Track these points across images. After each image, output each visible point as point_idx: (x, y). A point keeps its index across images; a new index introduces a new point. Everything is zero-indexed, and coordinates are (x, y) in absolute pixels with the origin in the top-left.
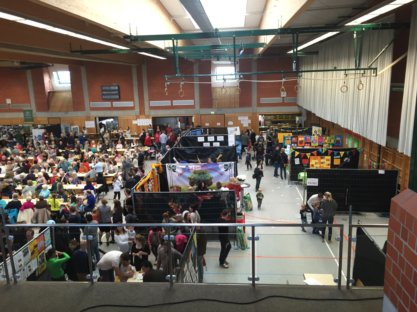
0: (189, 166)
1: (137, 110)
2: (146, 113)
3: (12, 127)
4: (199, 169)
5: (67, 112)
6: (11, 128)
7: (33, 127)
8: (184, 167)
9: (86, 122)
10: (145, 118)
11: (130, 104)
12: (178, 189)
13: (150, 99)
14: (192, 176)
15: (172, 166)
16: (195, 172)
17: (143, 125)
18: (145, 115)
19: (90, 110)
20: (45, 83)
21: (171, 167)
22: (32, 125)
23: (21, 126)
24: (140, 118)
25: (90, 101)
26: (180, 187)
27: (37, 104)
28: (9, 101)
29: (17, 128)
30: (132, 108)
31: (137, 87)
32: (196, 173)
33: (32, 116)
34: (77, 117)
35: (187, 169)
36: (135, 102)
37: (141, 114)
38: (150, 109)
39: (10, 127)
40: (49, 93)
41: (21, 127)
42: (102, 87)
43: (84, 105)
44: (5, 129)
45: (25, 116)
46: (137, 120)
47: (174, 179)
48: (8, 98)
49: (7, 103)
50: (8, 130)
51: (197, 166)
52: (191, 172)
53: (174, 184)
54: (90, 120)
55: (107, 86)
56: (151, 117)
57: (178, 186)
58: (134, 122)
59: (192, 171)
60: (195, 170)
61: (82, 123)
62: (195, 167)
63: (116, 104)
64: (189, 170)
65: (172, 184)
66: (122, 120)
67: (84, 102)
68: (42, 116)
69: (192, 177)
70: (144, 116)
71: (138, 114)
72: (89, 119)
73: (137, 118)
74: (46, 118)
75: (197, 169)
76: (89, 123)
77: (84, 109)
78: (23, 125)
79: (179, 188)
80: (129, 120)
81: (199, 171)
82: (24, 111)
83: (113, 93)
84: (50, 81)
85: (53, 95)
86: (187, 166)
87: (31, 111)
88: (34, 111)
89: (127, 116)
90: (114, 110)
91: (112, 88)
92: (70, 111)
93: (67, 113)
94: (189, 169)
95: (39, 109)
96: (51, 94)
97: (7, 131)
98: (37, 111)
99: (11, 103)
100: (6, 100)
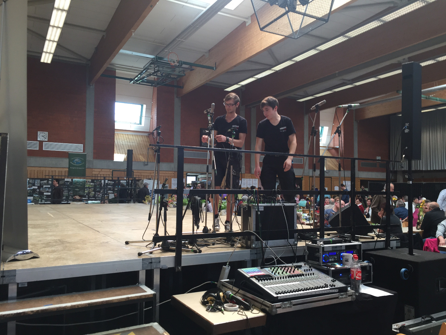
3: (50, 182)
5: (146, 162)
6: (48, 184)
7: (92, 184)
9: (172, 179)
10: (251, 177)
17: (248, 187)
18: (251, 173)
22: (90, 180)
23: (68, 181)
24: (245, 177)
28: (42, 136)
33: (84, 166)
37: (247, 172)
39: (46, 181)
41: (68, 183)
42: (201, 130)
43: (173, 154)
45: (71, 165)
49: (39, 139)
68: (103, 168)
70: (250, 175)
74: (108, 170)
77: (172, 161)
78: (72, 180)
82: (69, 157)
88: (90, 157)
92: (151, 162)
93: (146, 164)
95: (97, 156)
97: (38, 190)
98: (94, 158)
99: (46, 140)
100: (37, 133)
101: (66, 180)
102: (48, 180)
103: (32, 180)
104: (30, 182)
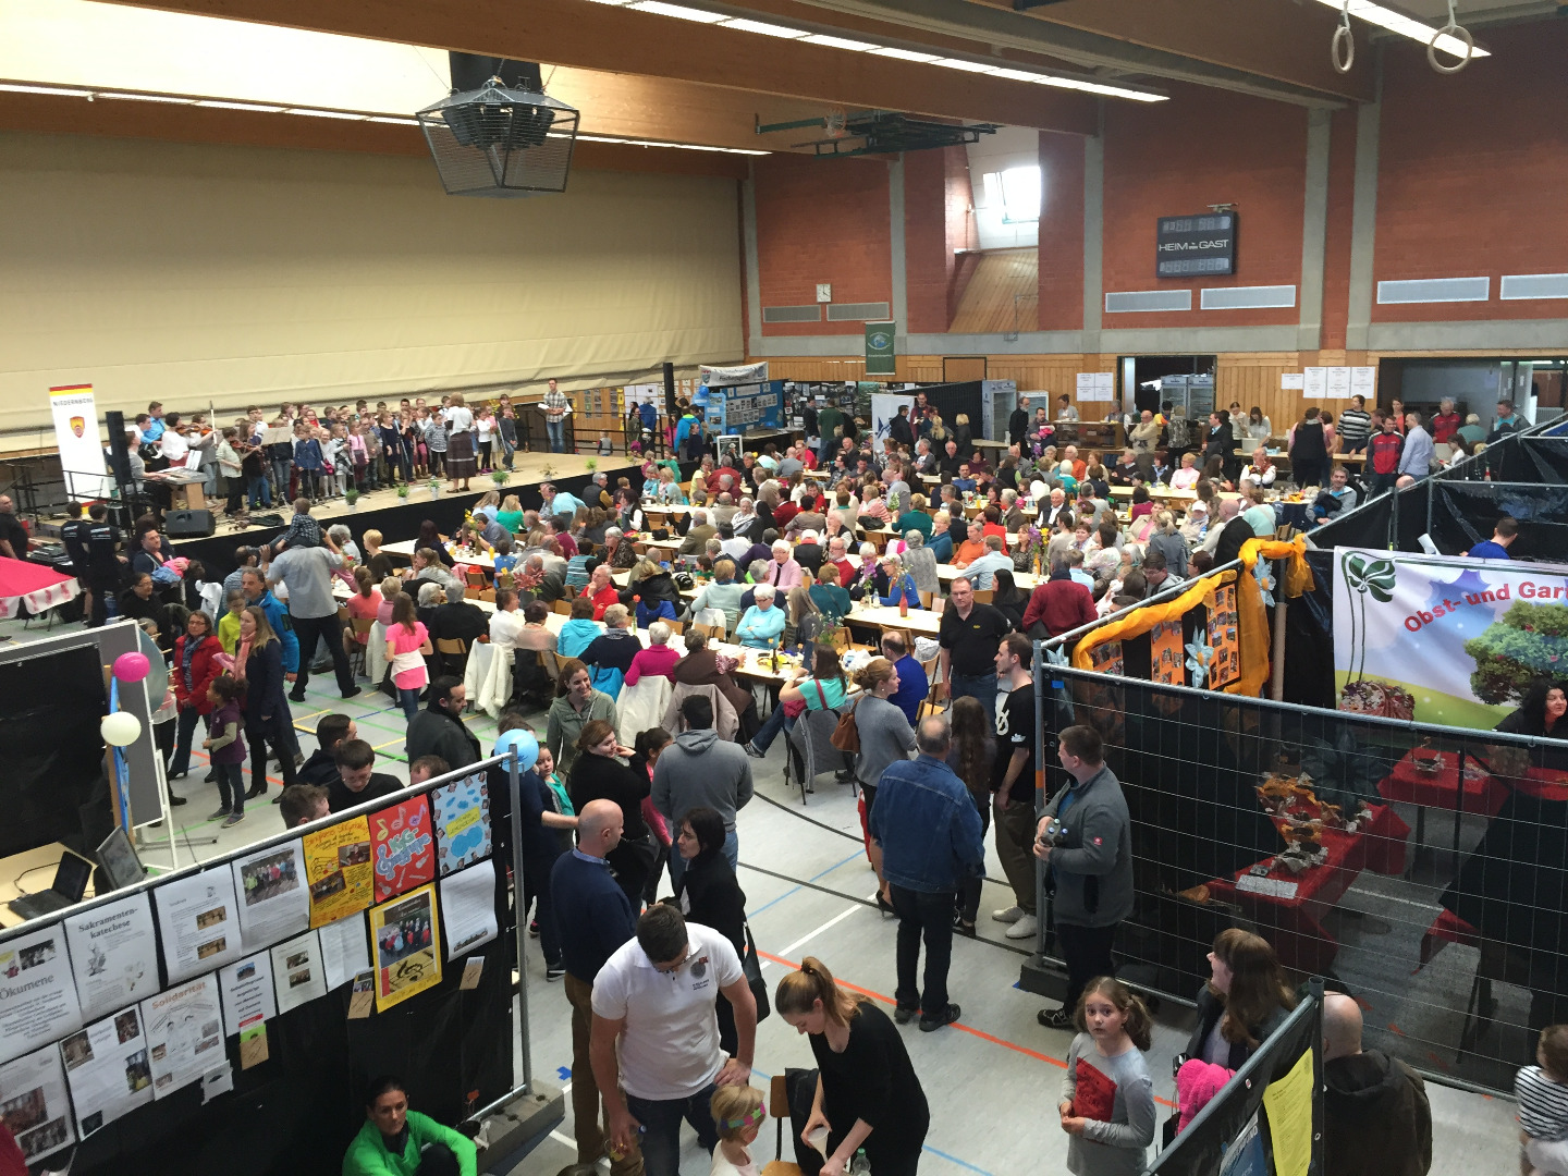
0: (1485, 576)
1: (1311, 325)
2: (1353, 341)
3: (825, 389)
4: (1551, 600)
5: (1012, 333)
6: (821, 393)
8: (1451, 576)
9: (1079, 375)
10: (1343, 361)
11: (1279, 296)
12: (1397, 703)
13: (1381, 272)
14: (1500, 638)
15: (1369, 562)
16: (1521, 619)
17: (1332, 395)
18: (1343, 347)
19: (1103, 328)
20: (947, 219)
21: (1364, 569)
22: (886, 384)
23: (850, 387)
24: (1321, 362)
25: (1106, 289)
26: (1411, 698)
27: (913, 302)
28: (823, 293)
29: (841, 394)
30: (1288, 317)
31: (1323, 215)
32: (1527, 623)
33: (891, 350)
34: (1049, 357)
35: (1464, 595)
36: (1303, 287)
37: (1323, 345)
38: (1374, 319)
39: (817, 387)
40: (960, 257)
41: (852, 391)
42: (1161, 222)
43: (1082, 304)
44: (802, 395)
45: (868, 350)
46: (1302, 371)
47: (1377, 640)
48: (824, 281)
49: (819, 300)
50: (811, 398)
51: (1540, 581)
52: (1490, 613)
53: (1371, 675)
54: (1096, 370)
55: (1184, 218)
56: (1374, 359)
57: (1396, 689)
58: (1289, 382)
59: (1501, 608)
60: (1519, 607)
61: (1065, 380)
62: (1527, 588)
63: (1216, 298)
64: (1477, 600)
65: (1356, 670)
66: (1235, 371)
67: (1082, 292)
68: (925, 353)
69: (1498, 648)
71: (1314, 343)
72: (1091, 363)
73: (1306, 359)
74: (935, 358)
75: (1536, 599)
76: (1090, 383)
77: (1078, 325)
78: (857, 383)
79: (1397, 700)
80: (1263, 374)
81: (1549, 613)
82: (869, 331)
83: (1207, 247)
84: (968, 212)
85: (974, 267)
86: (1469, 574)
87: (890, 329)
88: (901, 331)
89: (1258, 355)
90: (1204, 325)
91: (1205, 225)
92: (1026, 332)
93: (1012, 337)
94: (1484, 595)
95: (917, 325)
96: (968, 261)
98: (909, 331)
99: (829, 300)
100: (815, 288)
101: (848, 383)
102: (819, 383)
103: (797, 385)
104: (796, 388)
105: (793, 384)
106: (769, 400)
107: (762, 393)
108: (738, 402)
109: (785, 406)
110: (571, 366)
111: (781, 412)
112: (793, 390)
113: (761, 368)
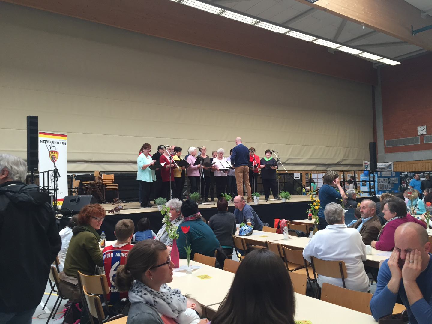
6: (424, 177)
28: (422, 130)
39: (422, 174)
48: (422, 125)
49: (419, 134)
99: (426, 133)
100: (417, 129)
103: (410, 173)
104: (408, 175)
105: (407, 173)
106: (395, 180)
107: (392, 177)
108: (382, 179)
109: (401, 184)
110: (302, 158)
111: (400, 187)
112: (407, 176)
113: (390, 165)
